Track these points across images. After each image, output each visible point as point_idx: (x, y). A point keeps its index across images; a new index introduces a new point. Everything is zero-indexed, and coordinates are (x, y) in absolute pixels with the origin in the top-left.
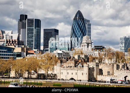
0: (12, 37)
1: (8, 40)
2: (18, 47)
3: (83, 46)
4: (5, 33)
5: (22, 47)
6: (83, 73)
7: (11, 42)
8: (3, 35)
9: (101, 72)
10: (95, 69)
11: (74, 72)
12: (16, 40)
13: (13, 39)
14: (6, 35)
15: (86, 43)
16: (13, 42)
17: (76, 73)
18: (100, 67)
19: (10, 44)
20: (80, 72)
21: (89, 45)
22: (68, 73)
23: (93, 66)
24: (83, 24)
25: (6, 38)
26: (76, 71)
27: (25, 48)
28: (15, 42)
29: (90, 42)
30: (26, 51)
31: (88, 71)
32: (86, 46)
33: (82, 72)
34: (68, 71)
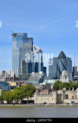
0: (10, 75)
1: (8, 78)
2: (14, 82)
3: (62, 78)
4: (5, 72)
5: (16, 82)
6: (52, 99)
7: (10, 79)
8: (4, 74)
9: (67, 97)
10: (62, 95)
11: (46, 98)
12: (13, 77)
13: (11, 76)
14: (6, 74)
15: (64, 76)
16: (11, 78)
17: (48, 99)
18: (66, 93)
19: (9, 80)
20: (50, 98)
21: (67, 77)
22: (42, 99)
23: (61, 93)
24: (65, 61)
25: (6, 76)
26: (48, 97)
27: (19, 83)
28: (12, 78)
29: (67, 75)
30: (20, 85)
31: (56, 97)
32: (64, 78)
33: (52, 97)
34: (42, 98)
